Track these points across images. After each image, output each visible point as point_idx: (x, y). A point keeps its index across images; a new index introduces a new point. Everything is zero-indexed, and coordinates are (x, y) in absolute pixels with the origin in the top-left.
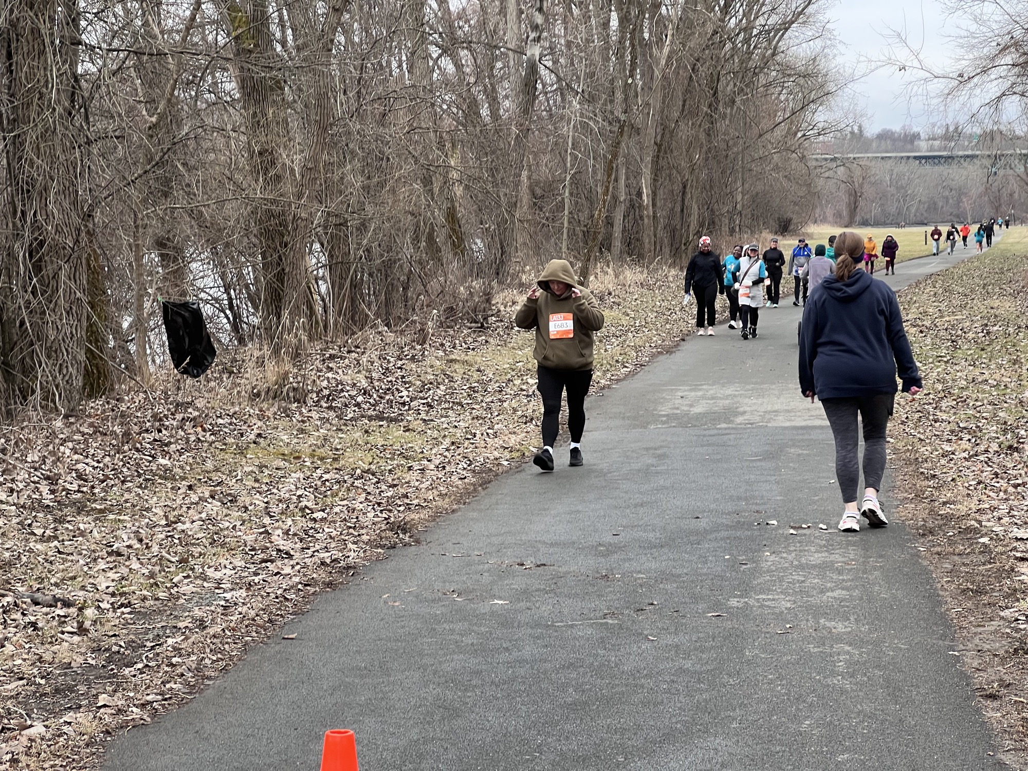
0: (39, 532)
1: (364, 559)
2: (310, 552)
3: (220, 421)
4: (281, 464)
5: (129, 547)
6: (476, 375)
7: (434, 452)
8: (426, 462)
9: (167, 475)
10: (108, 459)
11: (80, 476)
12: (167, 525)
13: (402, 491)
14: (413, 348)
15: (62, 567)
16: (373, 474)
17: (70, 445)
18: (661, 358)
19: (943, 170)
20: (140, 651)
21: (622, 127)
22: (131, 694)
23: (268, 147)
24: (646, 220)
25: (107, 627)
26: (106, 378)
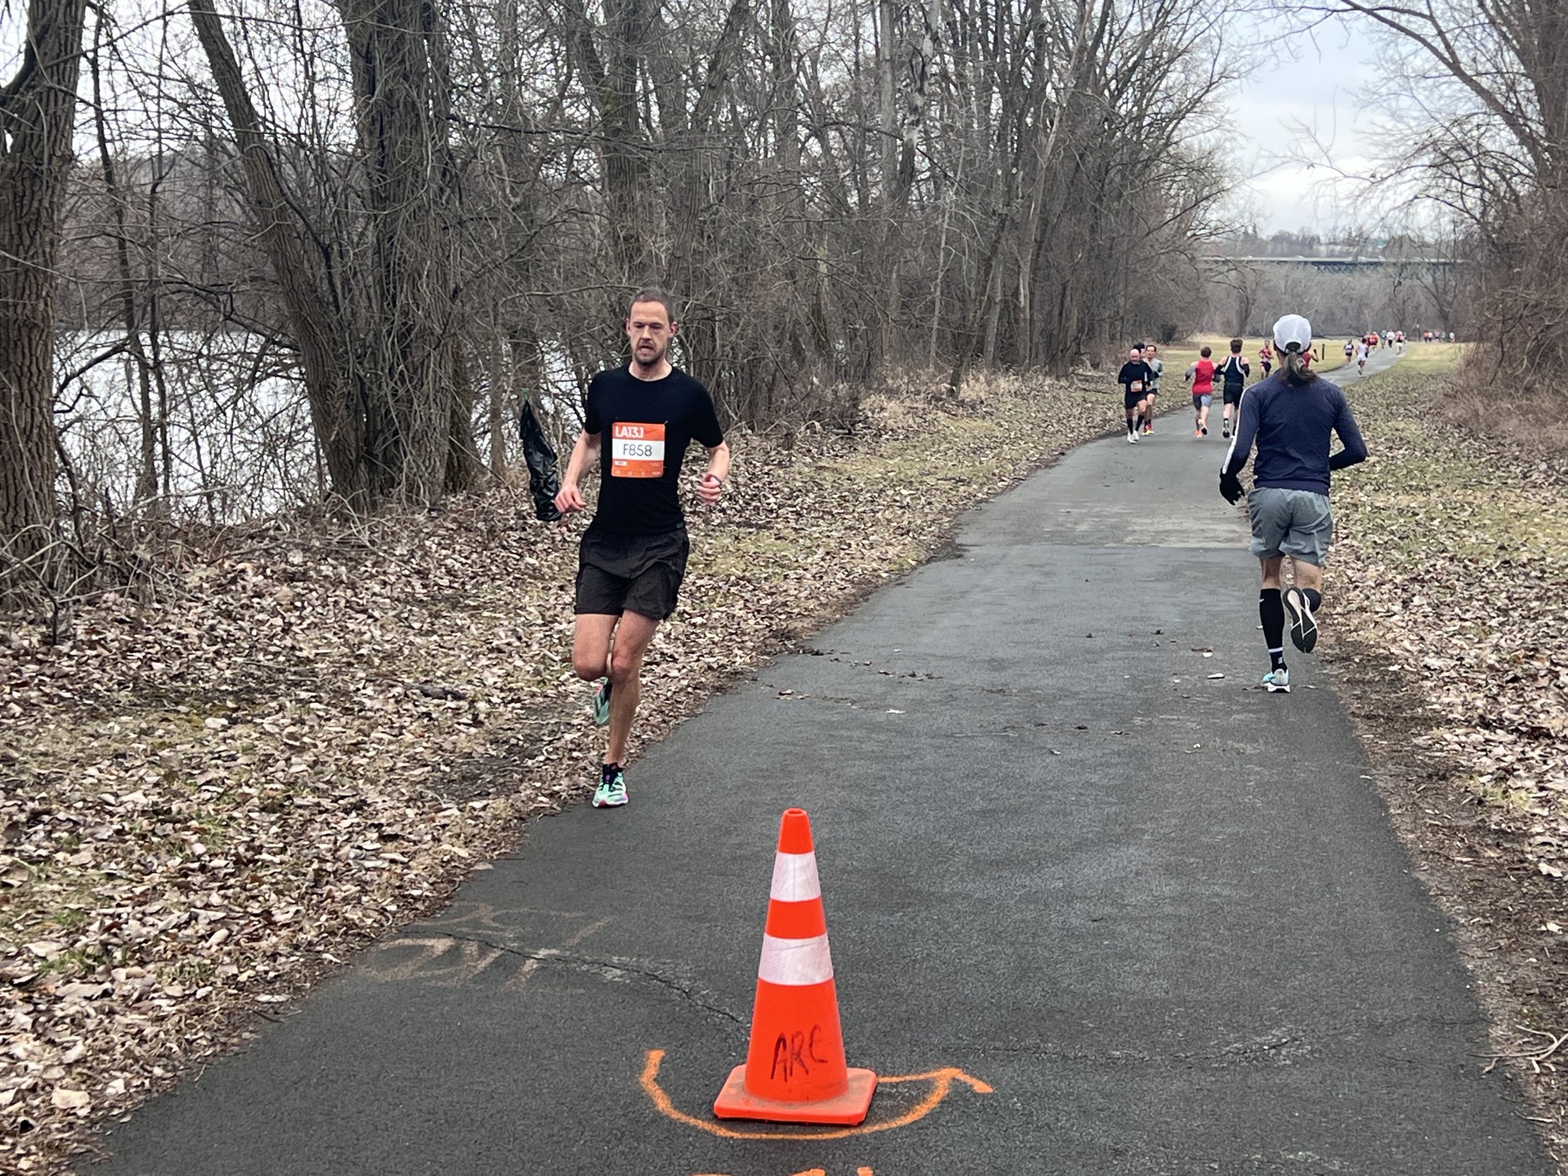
0: (417, 625)
1: (751, 665)
2: (695, 657)
5: (509, 644)
6: (846, 484)
7: (809, 560)
8: (801, 571)
9: (536, 574)
10: (475, 556)
11: (449, 572)
12: (544, 625)
13: (781, 599)
14: (779, 453)
15: (445, 661)
16: (749, 581)
17: (436, 540)
18: (1039, 472)
19: (1343, 277)
20: (539, 745)
21: (1003, 222)
22: (538, 784)
23: (632, 232)
24: (1022, 324)
25: (501, 721)
26: (468, 473)
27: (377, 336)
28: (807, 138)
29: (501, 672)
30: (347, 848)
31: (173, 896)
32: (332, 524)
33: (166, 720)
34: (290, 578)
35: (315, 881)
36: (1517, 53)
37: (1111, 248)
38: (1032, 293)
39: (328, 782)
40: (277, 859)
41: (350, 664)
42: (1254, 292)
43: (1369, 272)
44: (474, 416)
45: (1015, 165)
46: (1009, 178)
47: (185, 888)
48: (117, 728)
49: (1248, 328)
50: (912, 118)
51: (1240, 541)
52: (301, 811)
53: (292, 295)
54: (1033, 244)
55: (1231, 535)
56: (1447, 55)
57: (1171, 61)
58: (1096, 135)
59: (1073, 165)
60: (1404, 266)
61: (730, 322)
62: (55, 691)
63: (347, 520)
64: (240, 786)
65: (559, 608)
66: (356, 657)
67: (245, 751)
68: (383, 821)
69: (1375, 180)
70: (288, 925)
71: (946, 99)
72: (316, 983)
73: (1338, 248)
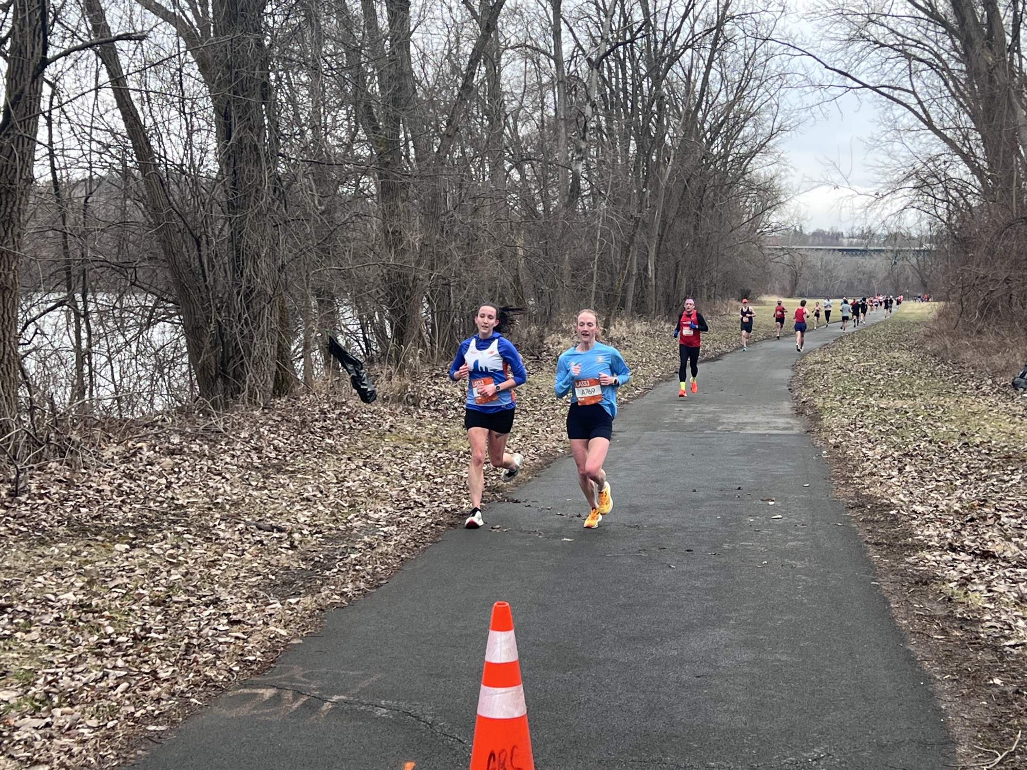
0: (254, 483)
2: (436, 504)
3: (365, 416)
4: (409, 446)
5: (314, 496)
6: (535, 391)
9: (332, 450)
10: (292, 438)
11: (276, 449)
12: (337, 483)
15: (272, 507)
17: (267, 428)
18: (662, 384)
19: (859, 259)
20: (333, 561)
21: (637, 222)
22: (333, 587)
23: (398, 229)
24: (650, 289)
25: (309, 546)
26: (288, 384)
27: (230, 295)
28: (511, 168)
29: (309, 514)
30: (207, 629)
31: (92, 661)
32: (199, 418)
33: (89, 545)
34: (172, 453)
35: (186, 650)
36: (969, 115)
37: (707, 240)
38: (656, 269)
39: (195, 586)
40: (161, 637)
41: (210, 509)
42: (800, 268)
43: (875, 256)
44: (293, 348)
45: (645, 186)
46: (641, 194)
47: (100, 656)
48: (57, 551)
49: (797, 292)
50: (578, 156)
51: (792, 429)
52: (176, 605)
53: (175, 270)
54: (657, 237)
55: (787, 426)
56: (924, 116)
57: (746, 120)
58: (697, 168)
59: (682, 186)
60: (898, 252)
61: (460, 287)
62: (16, 526)
63: (209, 415)
64: (137, 589)
65: (347, 472)
66: (214, 504)
67: (141, 565)
68: (231, 611)
69: (879, 197)
70: (167, 680)
71: (600, 143)
72: (186, 718)
73: (855, 240)
